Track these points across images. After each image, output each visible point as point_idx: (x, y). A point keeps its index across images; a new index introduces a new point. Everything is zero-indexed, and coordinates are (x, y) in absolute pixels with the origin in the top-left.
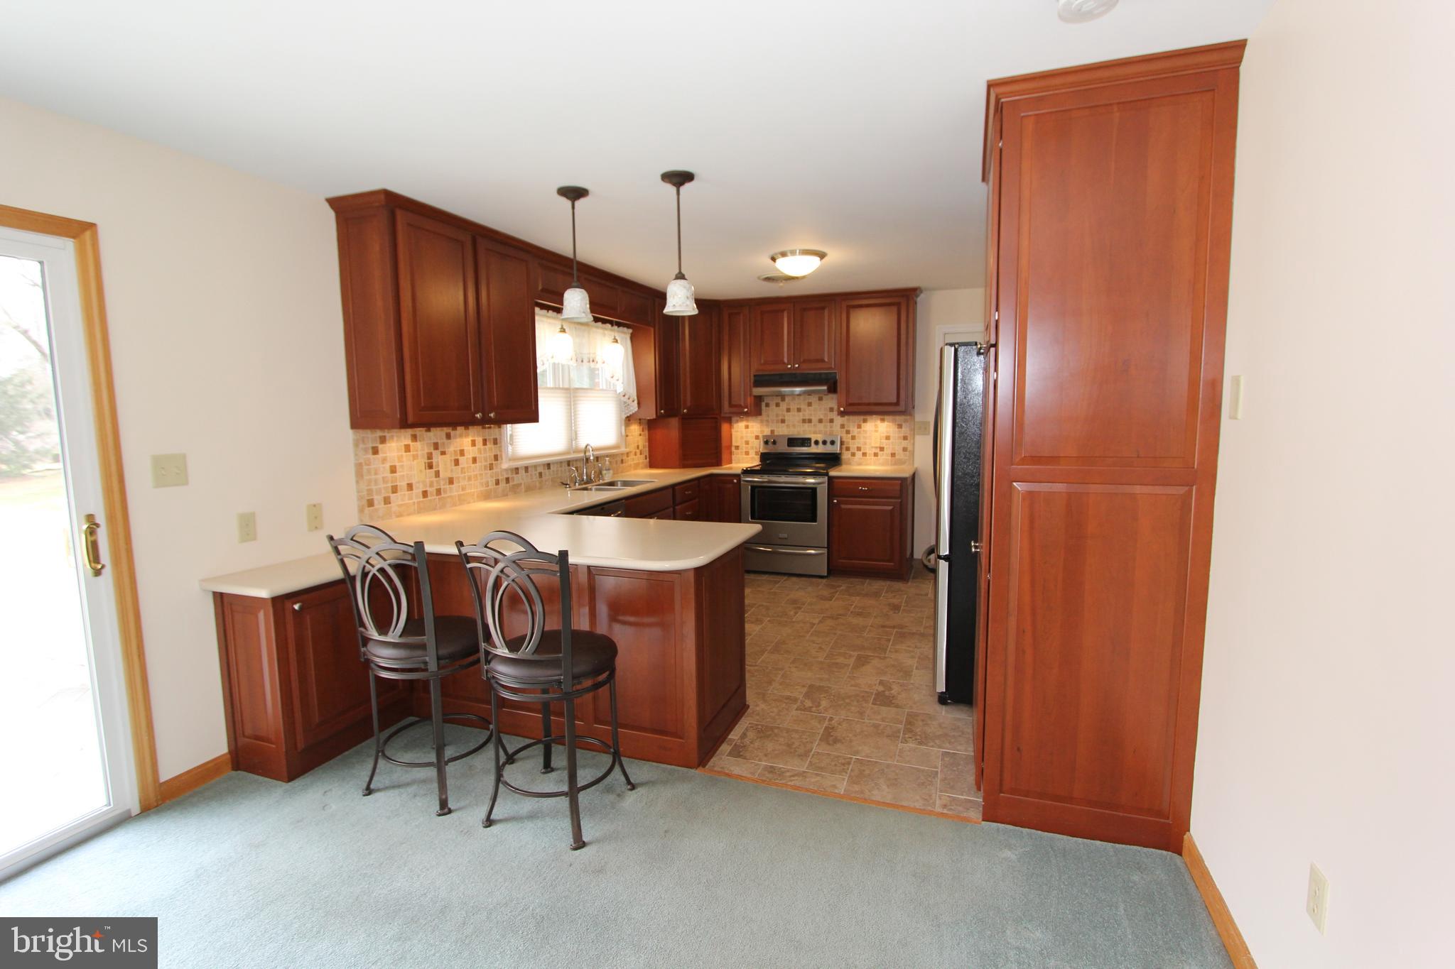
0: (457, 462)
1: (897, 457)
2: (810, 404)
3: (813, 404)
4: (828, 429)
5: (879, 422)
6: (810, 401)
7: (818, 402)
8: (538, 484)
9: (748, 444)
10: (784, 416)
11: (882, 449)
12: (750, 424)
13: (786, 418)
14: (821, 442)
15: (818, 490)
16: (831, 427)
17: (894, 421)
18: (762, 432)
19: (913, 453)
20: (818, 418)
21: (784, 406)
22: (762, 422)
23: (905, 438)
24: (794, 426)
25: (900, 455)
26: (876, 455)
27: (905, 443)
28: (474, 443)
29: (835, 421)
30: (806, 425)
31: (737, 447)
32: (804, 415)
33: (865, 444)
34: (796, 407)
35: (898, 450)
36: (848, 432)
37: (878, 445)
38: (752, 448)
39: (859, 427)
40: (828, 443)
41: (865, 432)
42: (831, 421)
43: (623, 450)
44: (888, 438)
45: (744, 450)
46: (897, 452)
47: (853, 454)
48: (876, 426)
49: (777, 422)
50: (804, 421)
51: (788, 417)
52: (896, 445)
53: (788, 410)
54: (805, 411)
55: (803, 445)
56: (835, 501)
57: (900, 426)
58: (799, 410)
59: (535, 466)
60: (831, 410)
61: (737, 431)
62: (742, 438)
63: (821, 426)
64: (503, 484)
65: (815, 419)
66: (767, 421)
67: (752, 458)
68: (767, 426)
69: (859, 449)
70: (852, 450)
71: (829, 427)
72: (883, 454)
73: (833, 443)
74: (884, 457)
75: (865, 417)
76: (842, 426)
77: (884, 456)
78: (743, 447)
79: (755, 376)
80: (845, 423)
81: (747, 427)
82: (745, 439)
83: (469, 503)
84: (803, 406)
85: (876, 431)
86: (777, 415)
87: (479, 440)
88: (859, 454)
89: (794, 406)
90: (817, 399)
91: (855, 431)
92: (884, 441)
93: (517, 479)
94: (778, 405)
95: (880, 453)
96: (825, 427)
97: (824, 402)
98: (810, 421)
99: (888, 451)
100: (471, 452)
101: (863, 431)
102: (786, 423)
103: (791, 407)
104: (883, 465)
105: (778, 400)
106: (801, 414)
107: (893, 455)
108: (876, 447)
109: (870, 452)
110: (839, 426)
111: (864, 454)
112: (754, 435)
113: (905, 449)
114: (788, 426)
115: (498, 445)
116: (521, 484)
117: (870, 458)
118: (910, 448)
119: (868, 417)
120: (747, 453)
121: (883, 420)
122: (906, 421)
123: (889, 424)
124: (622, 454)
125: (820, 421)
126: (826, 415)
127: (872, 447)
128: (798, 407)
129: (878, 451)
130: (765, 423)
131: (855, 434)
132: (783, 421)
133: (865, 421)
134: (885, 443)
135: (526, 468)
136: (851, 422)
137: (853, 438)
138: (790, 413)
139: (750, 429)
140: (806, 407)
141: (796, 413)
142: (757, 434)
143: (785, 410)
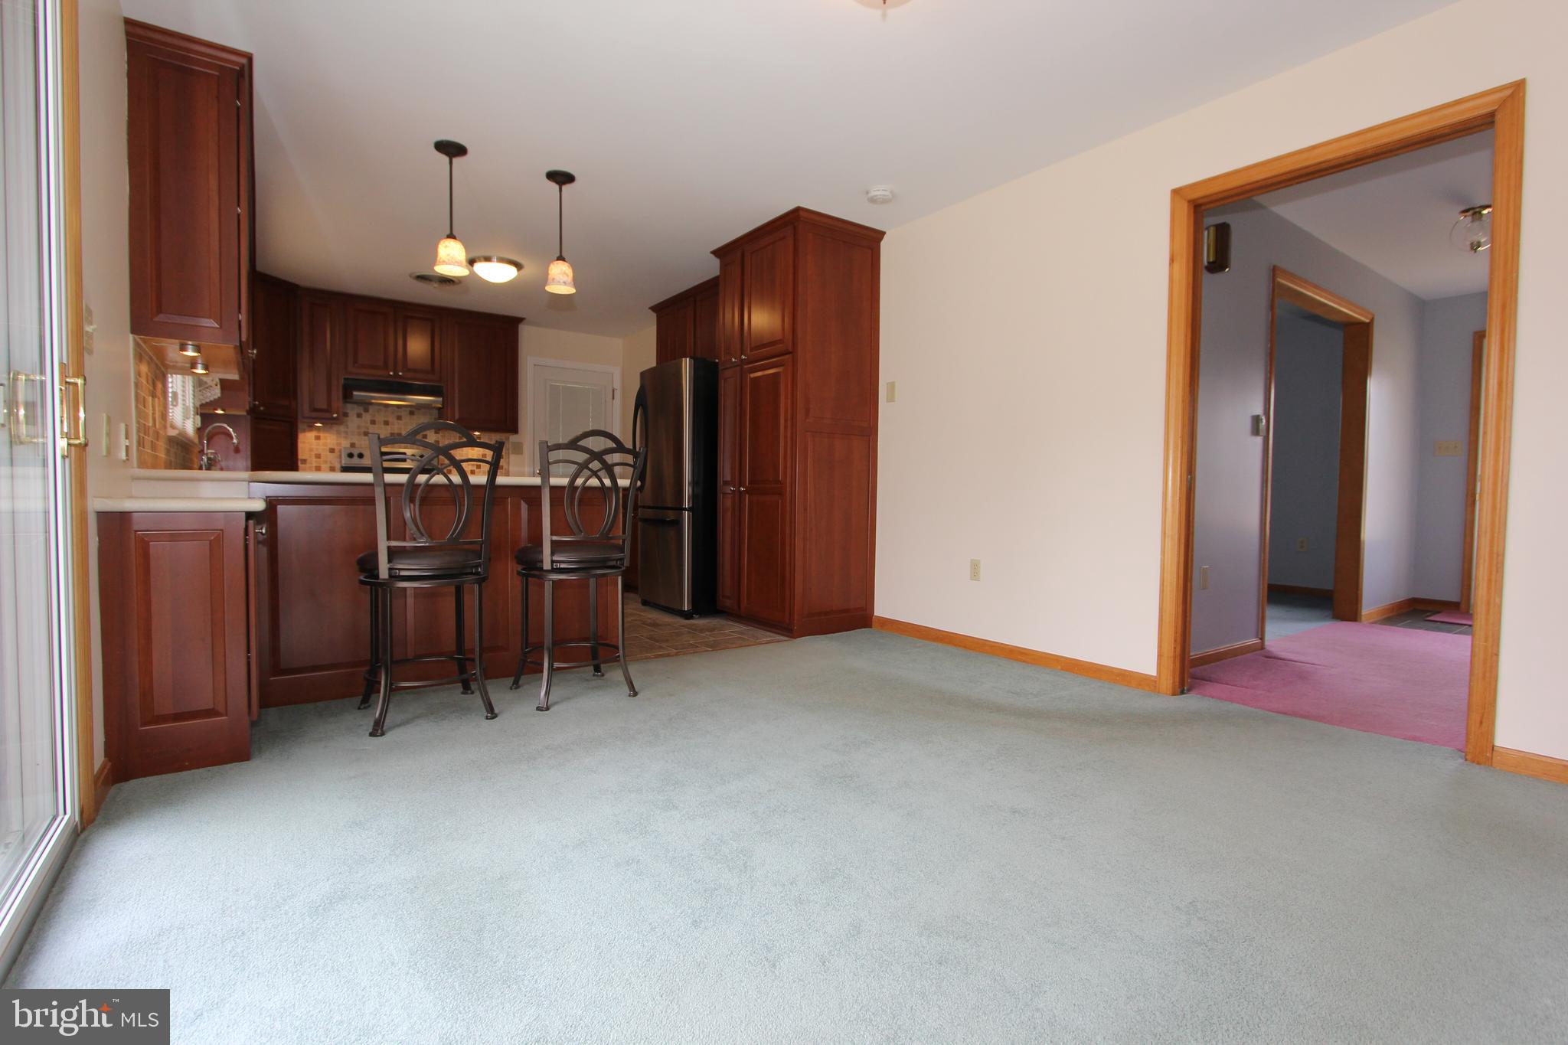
2: (399, 418)
3: (403, 418)
6: (399, 414)
7: (409, 415)
9: (320, 458)
10: (368, 429)
12: (322, 435)
18: (339, 444)
21: (367, 417)
22: (338, 433)
29: (428, 437)
31: (304, 461)
32: (392, 429)
34: (383, 419)
38: (326, 462)
45: (314, 465)
49: (359, 434)
51: (372, 430)
53: (373, 422)
54: (393, 424)
58: (386, 423)
61: (304, 442)
62: (311, 450)
66: (346, 433)
68: (346, 438)
78: (313, 461)
79: (345, 378)
81: (318, 438)
84: (391, 419)
86: (359, 427)
89: (380, 418)
90: (408, 412)
94: (359, 416)
97: (415, 417)
103: (377, 420)
105: (360, 410)
128: (386, 419)
130: (343, 435)
132: (366, 434)
138: (376, 426)
139: (322, 441)
140: (396, 421)
141: (383, 426)
142: (332, 447)
143: (369, 421)
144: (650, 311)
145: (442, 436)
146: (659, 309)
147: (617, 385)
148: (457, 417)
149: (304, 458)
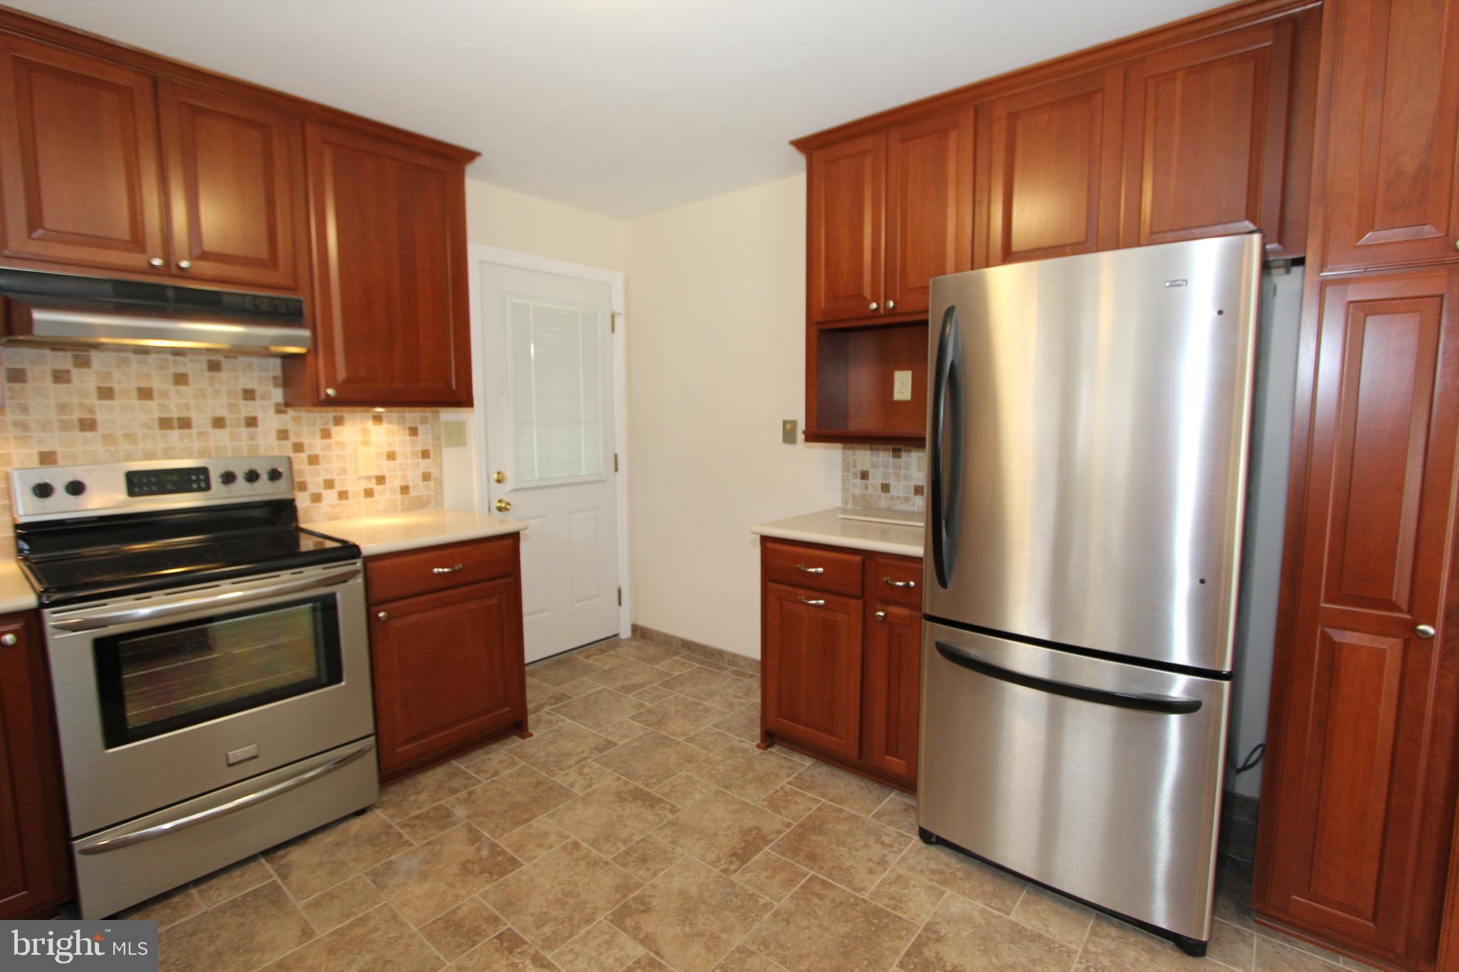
1: (413, 493)
2: (181, 379)
3: (191, 379)
4: (244, 443)
5: (370, 424)
6: (181, 370)
7: (207, 373)
10: (92, 411)
11: (381, 480)
13: (100, 416)
14: (240, 476)
16: (252, 438)
17: (402, 421)
19: (440, 483)
20: (210, 415)
21: (86, 379)
23: (425, 454)
24: (130, 437)
25: (419, 488)
26: (369, 493)
27: (424, 465)
29: (260, 422)
30: (175, 435)
32: (163, 406)
33: (344, 471)
34: (134, 384)
35: (414, 479)
36: (298, 448)
37: (374, 472)
39: (326, 434)
40: (263, 478)
41: (342, 445)
42: (252, 422)
44: (391, 456)
46: (411, 484)
47: (317, 498)
48: (365, 432)
49: (64, 427)
50: (165, 423)
51: (104, 412)
52: (407, 469)
53: (106, 393)
54: (165, 395)
55: (180, 489)
57: (414, 431)
58: (145, 394)
60: (249, 395)
65: (200, 419)
66: (22, 427)
68: (22, 439)
69: (329, 484)
70: (312, 489)
71: (244, 438)
72: (384, 491)
73: (275, 476)
74: (387, 496)
75: (338, 414)
76: (283, 435)
77: (385, 495)
80: (290, 426)
84: (160, 387)
85: (366, 443)
86: (62, 408)
88: (330, 496)
89: (126, 379)
90: (205, 365)
91: (315, 444)
92: (386, 463)
94: (60, 377)
95: (377, 488)
96: (235, 437)
97: (223, 375)
98: (185, 423)
99: (394, 483)
101: (337, 443)
102: (101, 430)
103: (116, 387)
104: (386, 512)
105: (62, 363)
106: (153, 404)
107: (405, 490)
108: (368, 478)
109: (356, 487)
110: (273, 435)
111: (343, 495)
113: (426, 477)
114: (108, 438)
117: (357, 501)
118: (435, 473)
119: (346, 412)
121: (378, 419)
122: (424, 421)
123: (391, 426)
125: (219, 423)
126: (233, 408)
127: (359, 478)
128: (143, 387)
129: (372, 484)
130: (11, 432)
131: (318, 450)
132: (88, 425)
133: (339, 421)
134: (386, 467)
136: (306, 424)
137: (313, 460)
138: (115, 403)
140: (171, 388)
141: (137, 403)
143: (94, 393)
144: (793, 150)
145: (295, 419)
146: (812, 146)
147: (618, 306)
148: (342, 374)
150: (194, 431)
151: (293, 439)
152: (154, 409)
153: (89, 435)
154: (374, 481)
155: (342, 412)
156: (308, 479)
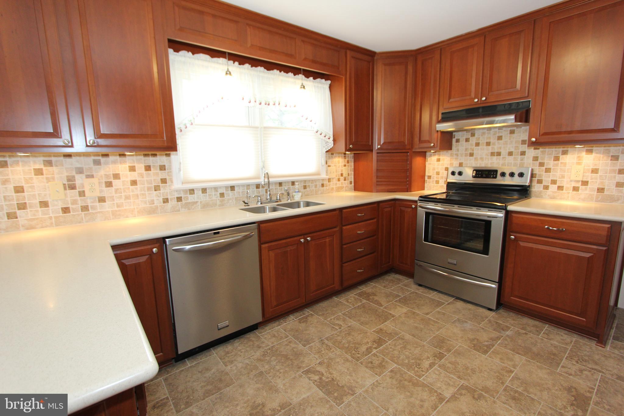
0: (109, 184)
1: (606, 193)
2: (500, 138)
3: (503, 138)
5: (583, 154)
6: (500, 135)
7: (509, 135)
8: (218, 203)
9: (439, 175)
10: (473, 150)
11: (585, 183)
12: (441, 158)
13: (475, 152)
14: (507, 175)
15: (492, 223)
16: (522, 160)
17: (606, 152)
18: (451, 164)
20: (508, 151)
21: (473, 140)
22: (452, 155)
23: (621, 172)
24: (482, 159)
25: (612, 191)
26: (576, 189)
27: (620, 178)
28: (132, 169)
29: (526, 154)
30: (495, 158)
31: (429, 177)
32: (493, 148)
33: (563, 177)
34: (485, 141)
35: (610, 185)
36: (542, 164)
37: (580, 179)
38: (442, 178)
39: (557, 159)
40: (516, 175)
41: (565, 164)
42: (523, 153)
43: (324, 176)
44: (595, 171)
45: (435, 179)
46: (606, 187)
47: (546, 188)
48: (579, 158)
49: (466, 155)
50: (492, 154)
51: (476, 150)
52: (606, 179)
53: (477, 144)
54: (494, 144)
55: (487, 177)
56: (513, 237)
57: (615, 158)
58: (488, 144)
59: (216, 189)
60: (523, 142)
61: (430, 164)
62: (434, 169)
63: (511, 159)
64: (173, 203)
65: (504, 152)
66: (457, 155)
67: (442, 186)
68: (456, 159)
69: (554, 182)
70: (544, 183)
71: (519, 160)
72: (586, 189)
73: (521, 175)
74: (587, 192)
75: (565, 149)
76: (536, 159)
78: (435, 177)
79: (442, 114)
80: (540, 155)
81: (439, 160)
82: (436, 170)
83: (127, 217)
85: (579, 164)
86: (466, 149)
87: (140, 167)
88: (553, 188)
89: (483, 141)
91: (550, 163)
92: (589, 174)
93: (191, 198)
94: (467, 140)
95: (581, 188)
96: (515, 159)
97: (515, 135)
98: (499, 154)
99: (594, 186)
100: (127, 176)
101: (562, 163)
102: (474, 156)
103: (481, 142)
104: (584, 200)
105: (468, 134)
106: (490, 147)
107: (601, 190)
108: (578, 181)
109: (568, 185)
110: (531, 159)
111: (560, 188)
112: (444, 167)
113: (619, 185)
114: (476, 159)
115: (167, 171)
116: (197, 202)
117: (568, 192)
119: (570, 149)
120: (437, 182)
121: (589, 152)
123: (598, 155)
124: (323, 180)
125: (510, 154)
126: (517, 148)
127: (571, 181)
128: (488, 141)
129: (579, 185)
130: (455, 157)
131: (551, 166)
132: (471, 155)
133: (565, 153)
134: (590, 177)
135: (204, 190)
136: (546, 154)
137: (548, 170)
138: (479, 147)
139: (441, 162)
140: (496, 141)
141: (485, 147)
142: (447, 166)
143: (474, 145)
145: (542, 152)
148: (541, 132)
149: (429, 175)
150: (501, 157)
151: (540, 161)
152: (490, 149)
153: (471, 158)
154: (580, 183)
155: (568, 148)
156: (543, 178)
